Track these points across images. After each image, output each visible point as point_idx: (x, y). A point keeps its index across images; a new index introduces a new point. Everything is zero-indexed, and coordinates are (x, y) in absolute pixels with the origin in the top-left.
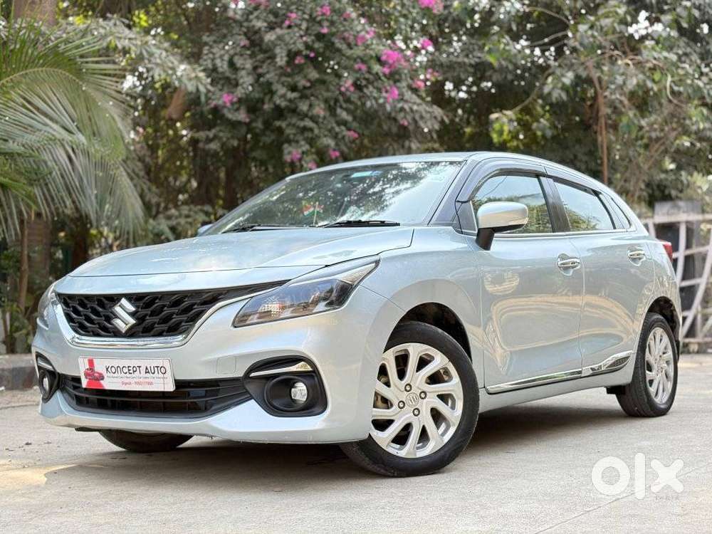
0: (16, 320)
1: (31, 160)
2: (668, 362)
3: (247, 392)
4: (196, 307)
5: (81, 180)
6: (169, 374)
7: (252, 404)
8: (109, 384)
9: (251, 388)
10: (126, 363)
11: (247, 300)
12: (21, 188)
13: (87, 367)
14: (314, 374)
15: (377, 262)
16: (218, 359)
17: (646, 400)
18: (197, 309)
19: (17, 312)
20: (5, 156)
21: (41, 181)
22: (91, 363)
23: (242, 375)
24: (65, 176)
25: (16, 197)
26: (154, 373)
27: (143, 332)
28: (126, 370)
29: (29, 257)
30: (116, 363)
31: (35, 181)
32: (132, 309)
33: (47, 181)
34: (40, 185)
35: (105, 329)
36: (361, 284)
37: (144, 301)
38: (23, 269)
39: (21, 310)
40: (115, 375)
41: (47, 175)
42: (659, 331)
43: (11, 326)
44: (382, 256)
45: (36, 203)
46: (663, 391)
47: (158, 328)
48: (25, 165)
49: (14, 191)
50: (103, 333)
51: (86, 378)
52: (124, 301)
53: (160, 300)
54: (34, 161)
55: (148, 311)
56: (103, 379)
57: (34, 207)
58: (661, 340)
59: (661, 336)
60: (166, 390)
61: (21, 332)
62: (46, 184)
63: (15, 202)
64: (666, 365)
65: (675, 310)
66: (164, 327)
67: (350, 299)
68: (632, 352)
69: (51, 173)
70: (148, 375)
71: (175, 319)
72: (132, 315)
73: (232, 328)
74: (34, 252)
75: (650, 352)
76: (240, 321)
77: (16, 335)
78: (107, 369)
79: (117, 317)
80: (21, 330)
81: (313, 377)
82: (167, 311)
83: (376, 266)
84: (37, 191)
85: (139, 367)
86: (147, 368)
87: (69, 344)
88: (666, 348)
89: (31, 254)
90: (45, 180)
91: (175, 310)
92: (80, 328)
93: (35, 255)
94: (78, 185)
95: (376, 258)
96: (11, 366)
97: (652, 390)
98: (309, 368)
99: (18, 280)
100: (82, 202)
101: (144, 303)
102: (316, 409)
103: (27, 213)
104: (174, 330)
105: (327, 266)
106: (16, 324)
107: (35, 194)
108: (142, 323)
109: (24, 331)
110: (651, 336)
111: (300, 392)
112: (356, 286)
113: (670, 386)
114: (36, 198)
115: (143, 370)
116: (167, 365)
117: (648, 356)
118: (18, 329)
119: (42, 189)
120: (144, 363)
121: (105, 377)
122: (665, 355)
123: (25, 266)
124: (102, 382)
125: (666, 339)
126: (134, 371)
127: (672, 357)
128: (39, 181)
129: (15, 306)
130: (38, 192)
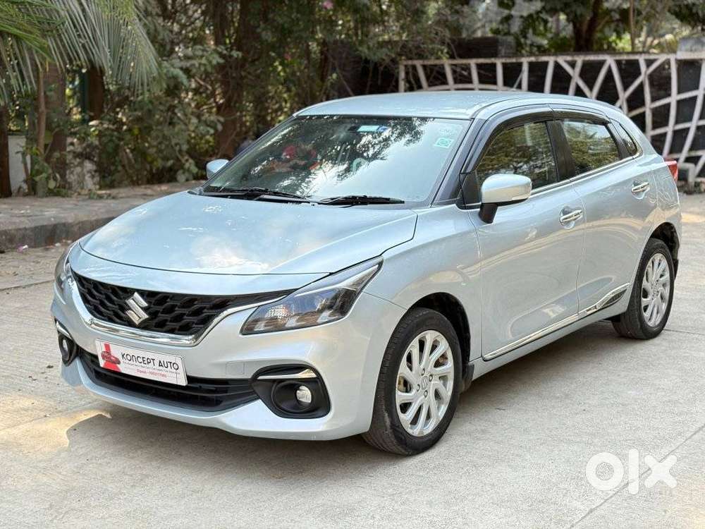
0: (36, 163)
1: (44, 8)
2: (664, 285)
3: (254, 392)
4: (205, 310)
5: (94, 31)
6: (181, 370)
7: (259, 403)
8: (126, 368)
9: (258, 390)
10: (141, 353)
11: (254, 309)
12: (34, 40)
13: (104, 350)
14: (318, 380)
15: (380, 264)
16: (228, 363)
17: (639, 327)
18: (206, 313)
19: (37, 155)
20: (18, 6)
21: (54, 32)
22: (107, 347)
23: (250, 377)
24: (78, 26)
25: (29, 49)
26: (167, 367)
27: (155, 327)
28: (140, 360)
29: (46, 97)
30: (131, 352)
31: (48, 31)
32: (145, 304)
33: (60, 32)
34: (54, 37)
35: (120, 318)
36: (364, 290)
37: (156, 298)
38: (40, 110)
39: (40, 153)
40: (130, 362)
41: (59, 25)
42: (658, 257)
43: (32, 168)
44: (385, 256)
45: (50, 55)
46: (658, 313)
47: (170, 325)
48: (38, 15)
49: (28, 42)
50: (118, 320)
51: (103, 358)
52: (136, 295)
53: (171, 299)
54: (47, 10)
55: (160, 308)
56: (119, 363)
57: (48, 59)
58: (659, 264)
59: (660, 260)
60: (179, 384)
61: (41, 176)
62: (59, 35)
63: (29, 54)
64: (662, 288)
65: (675, 232)
66: (176, 325)
67: (352, 309)
68: (629, 285)
69: (63, 24)
70: (161, 368)
71: (187, 319)
72: (145, 309)
73: (241, 336)
74: (51, 90)
75: (647, 280)
76: (248, 329)
77: (37, 179)
78: (123, 356)
79: (130, 309)
80: (41, 173)
81: (317, 384)
82: (178, 311)
83: (379, 269)
84: (50, 43)
85: (153, 360)
86: (160, 362)
87: (86, 325)
88: (664, 271)
89: (48, 93)
90: (58, 30)
91: (186, 311)
92: (95, 311)
93: (52, 93)
94: (91, 35)
95: (379, 260)
96: (33, 225)
97: (646, 315)
98: (314, 375)
99: (36, 121)
100: (96, 56)
101: (156, 301)
102: (320, 413)
103: (41, 64)
104: (185, 330)
105: (331, 274)
106: (36, 167)
107: (48, 46)
108: (155, 318)
109: (44, 175)
110: (650, 263)
111: (305, 395)
112: (360, 292)
113: (664, 306)
114: (50, 50)
115: (157, 363)
116: (179, 362)
117: (645, 283)
118: (39, 172)
119: (55, 40)
120: (158, 357)
121: (122, 362)
122: (661, 279)
123: (43, 108)
124: (118, 365)
125: (664, 263)
126: (148, 363)
127: (669, 279)
128: (52, 31)
129: (34, 148)
130: (52, 43)
